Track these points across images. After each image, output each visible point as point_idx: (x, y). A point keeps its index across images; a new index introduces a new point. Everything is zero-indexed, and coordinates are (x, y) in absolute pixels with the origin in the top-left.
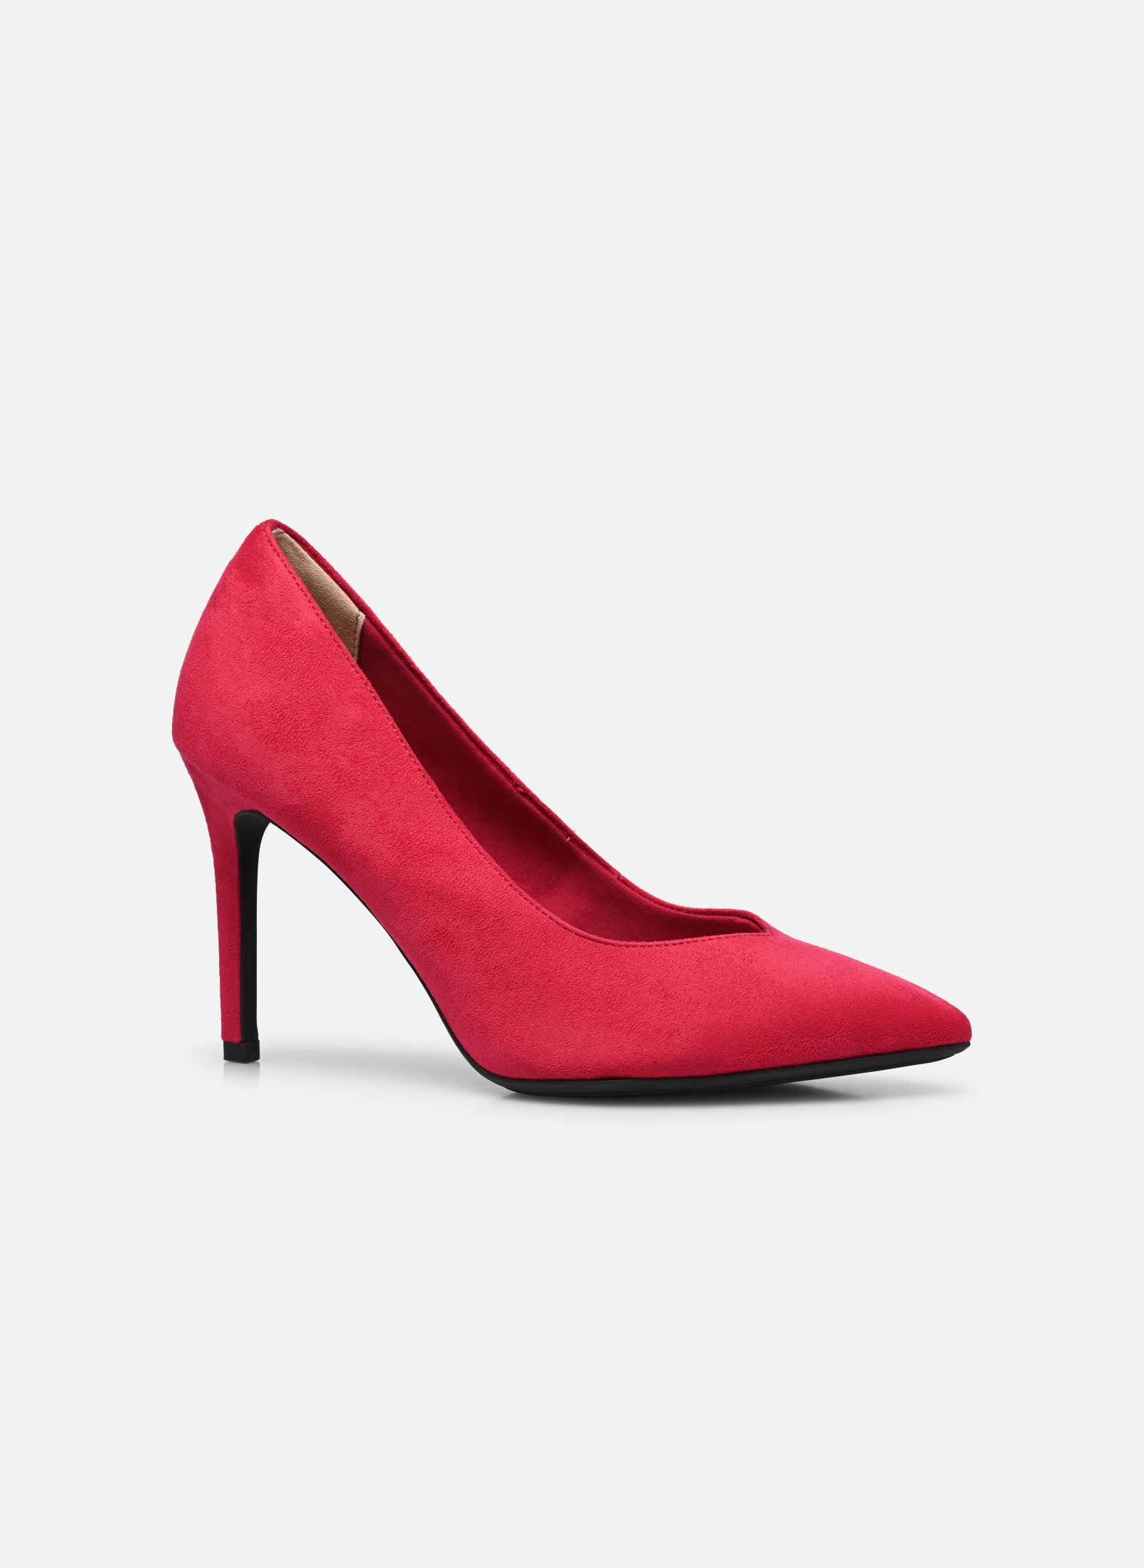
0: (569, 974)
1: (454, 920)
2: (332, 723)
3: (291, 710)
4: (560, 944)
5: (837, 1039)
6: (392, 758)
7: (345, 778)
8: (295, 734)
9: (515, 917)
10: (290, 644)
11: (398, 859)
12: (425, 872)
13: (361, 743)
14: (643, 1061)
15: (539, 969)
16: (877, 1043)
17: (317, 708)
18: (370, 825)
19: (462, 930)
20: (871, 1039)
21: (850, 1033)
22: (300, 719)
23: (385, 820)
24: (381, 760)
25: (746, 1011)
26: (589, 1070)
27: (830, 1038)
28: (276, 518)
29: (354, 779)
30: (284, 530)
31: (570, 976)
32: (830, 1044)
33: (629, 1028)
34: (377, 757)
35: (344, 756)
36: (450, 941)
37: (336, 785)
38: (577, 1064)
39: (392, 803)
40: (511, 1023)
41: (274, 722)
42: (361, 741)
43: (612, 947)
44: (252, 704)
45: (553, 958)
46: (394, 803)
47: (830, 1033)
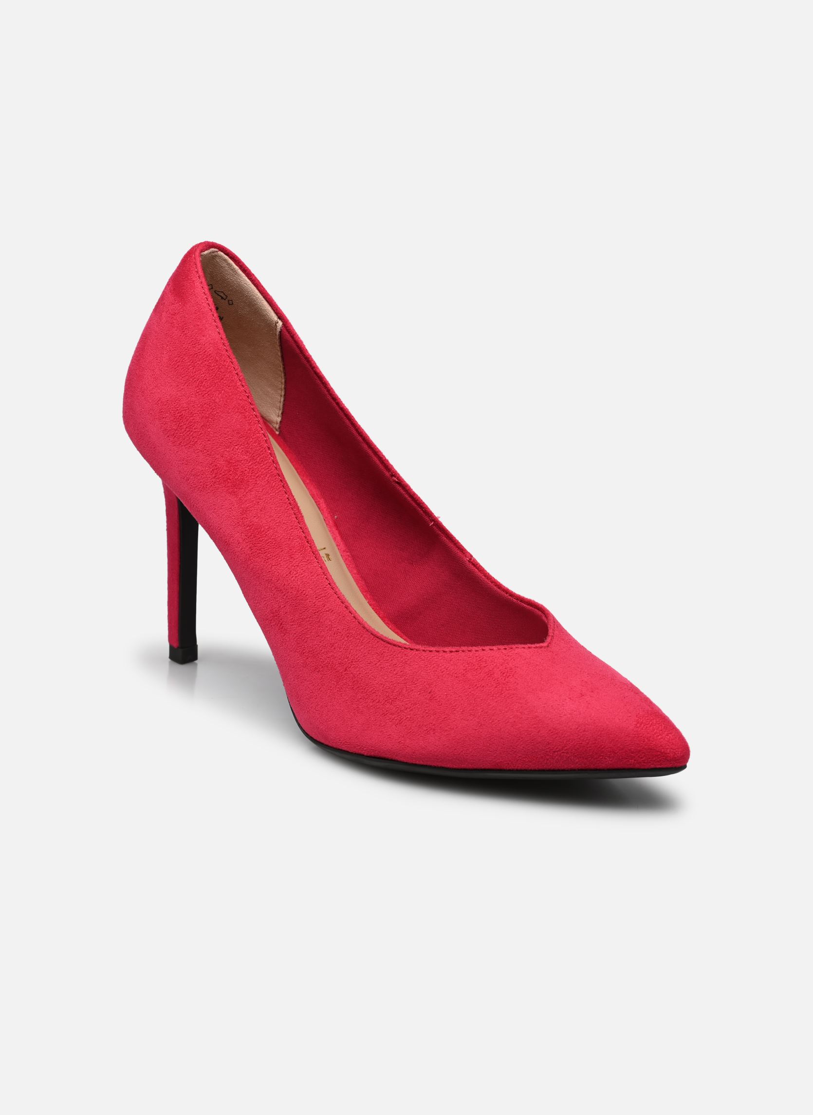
0: (362, 667)
1: (284, 606)
2: (217, 427)
3: (188, 412)
4: (358, 641)
5: (562, 754)
6: (258, 463)
7: (220, 476)
8: (189, 433)
9: (328, 613)
10: (196, 356)
11: (250, 549)
12: (267, 564)
13: (236, 447)
14: (405, 750)
15: (340, 659)
16: (597, 761)
17: (207, 413)
18: (233, 518)
19: (289, 616)
20: (592, 758)
21: (574, 750)
22: (194, 421)
23: (245, 516)
24: (250, 464)
25: (491, 721)
26: (365, 749)
27: (556, 753)
28: (211, 240)
29: (227, 477)
30: (218, 249)
31: (362, 669)
32: (557, 757)
33: (398, 721)
34: (247, 461)
35: (222, 457)
36: (280, 623)
37: (213, 480)
38: (357, 742)
39: (253, 501)
40: (316, 699)
41: (175, 420)
42: (236, 445)
43: (399, 648)
44: (162, 402)
45: (352, 651)
46: (254, 502)
47: (557, 749)
